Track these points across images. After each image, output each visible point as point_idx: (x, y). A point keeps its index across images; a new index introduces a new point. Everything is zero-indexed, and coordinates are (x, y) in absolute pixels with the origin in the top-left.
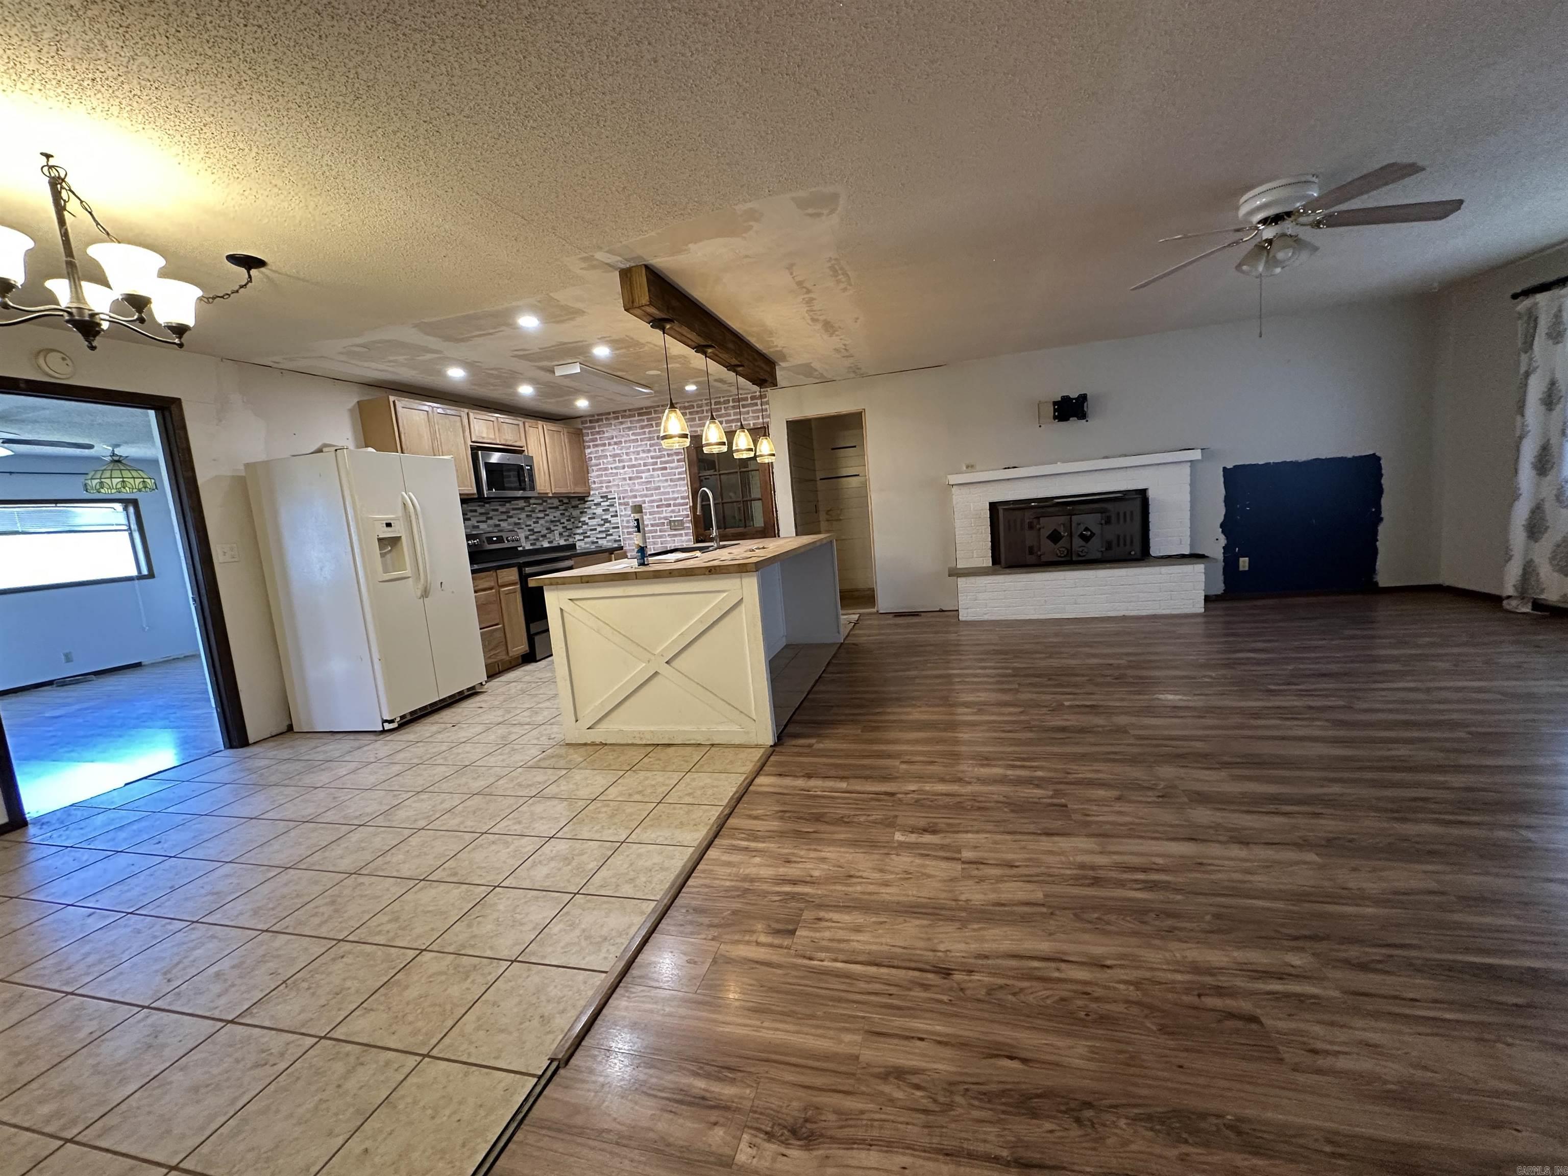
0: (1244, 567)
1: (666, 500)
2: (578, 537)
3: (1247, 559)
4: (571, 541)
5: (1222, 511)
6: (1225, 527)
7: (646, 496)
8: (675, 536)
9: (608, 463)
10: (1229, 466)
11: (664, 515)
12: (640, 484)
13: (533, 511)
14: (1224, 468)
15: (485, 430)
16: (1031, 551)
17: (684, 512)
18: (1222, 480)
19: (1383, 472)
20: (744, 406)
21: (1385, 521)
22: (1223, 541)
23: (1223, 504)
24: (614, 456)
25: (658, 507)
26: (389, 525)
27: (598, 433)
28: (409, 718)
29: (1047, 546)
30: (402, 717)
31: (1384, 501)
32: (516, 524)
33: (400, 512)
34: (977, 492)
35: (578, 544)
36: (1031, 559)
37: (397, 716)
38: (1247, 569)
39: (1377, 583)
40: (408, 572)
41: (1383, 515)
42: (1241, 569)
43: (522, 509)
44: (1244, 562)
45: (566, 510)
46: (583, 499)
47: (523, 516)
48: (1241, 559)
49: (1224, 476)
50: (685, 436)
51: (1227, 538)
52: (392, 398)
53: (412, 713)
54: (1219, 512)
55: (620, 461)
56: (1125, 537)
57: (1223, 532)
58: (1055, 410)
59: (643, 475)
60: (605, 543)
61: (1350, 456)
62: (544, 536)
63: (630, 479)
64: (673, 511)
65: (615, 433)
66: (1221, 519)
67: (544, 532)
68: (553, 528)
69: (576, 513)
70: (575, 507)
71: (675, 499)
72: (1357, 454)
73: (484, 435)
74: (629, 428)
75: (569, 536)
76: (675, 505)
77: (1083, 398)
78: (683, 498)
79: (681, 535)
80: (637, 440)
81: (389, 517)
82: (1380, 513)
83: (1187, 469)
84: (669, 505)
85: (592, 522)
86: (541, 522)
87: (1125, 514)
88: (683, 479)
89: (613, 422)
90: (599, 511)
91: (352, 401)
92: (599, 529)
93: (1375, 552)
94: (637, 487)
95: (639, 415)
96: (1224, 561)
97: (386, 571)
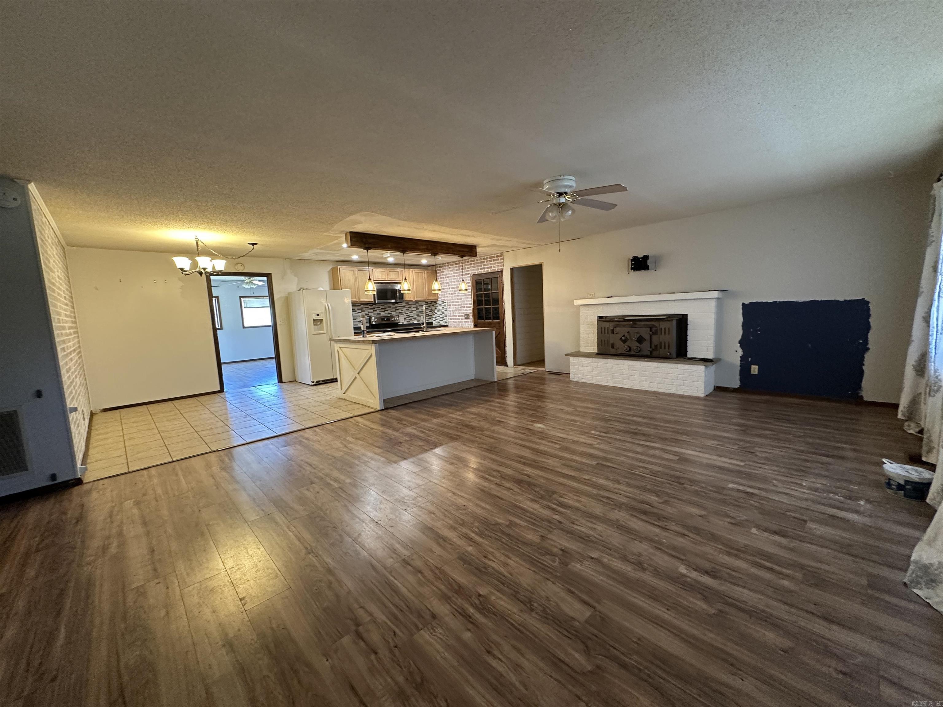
0: (754, 371)
1: (464, 304)
2: (434, 319)
3: (757, 367)
4: (430, 321)
5: (741, 332)
6: (742, 343)
7: (457, 302)
8: (466, 322)
9: (445, 286)
10: (746, 303)
11: (463, 312)
12: (455, 296)
13: (410, 307)
14: (743, 304)
15: (380, 275)
16: (613, 346)
17: (470, 311)
18: (741, 311)
19: (871, 313)
20: (494, 260)
21: (870, 351)
22: (740, 352)
23: (741, 328)
24: (447, 283)
25: (461, 307)
26: (318, 315)
27: (442, 272)
28: (321, 382)
29: (619, 344)
30: (317, 382)
31: (870, 336)
32: (400, 313)
33: (323, 310)
34: (592, 309)
35: (434, 322)
36: (613, 351)
37: (315, 380)
38: (756, 373)
39: (862, 397)
40: (325, 331)
41: (869, 346)
42: (752, 373)
43: (404, 306)
44: (755, 368)
45: (429, 307)
46: (436, 302)
47: (404, 309)
48: (753, 367)
49: (743, 309)
50: (374, 291)
51: (744, 351)
52: (339, 267)
53: (323, 381)
54: (738, 332)
55: (449, 285)
56: (665, 343)
57: (741, 346)
58: (632, 264)
59: (456, 292)
60: (442, 323)
61: (841, 299)
62: (415, 318)
63: (452, 294)
64: (466, 310)
65: (447, 273)
66: (739, 337)
67: (415, 316)
68: (420, 315)
69: (433, 308)
70: (433, 305)
71: (467, 304)
72: (848, 299)
73: (380, 277)
74: (452, 270)
75: (430, 318)
76: (467, 307)
77: (646, 258)
78: (470, 304)
79: (468, 322)
80: (454, 276)
81: (318, 312)
82: (867, 344)
83: (713, 303)
84: (464, 307)
85: (438, 313)
86: (414, 312)
87: (665, 329)
88: (469, 295)
89: (447, 267)
90: (441, 308)
91: (330, 268)
92: (441, 316)
93: (862, 373)
94: (454, 298)
95: (456, 264)
96: (741, 366)
97: (315, 330)
